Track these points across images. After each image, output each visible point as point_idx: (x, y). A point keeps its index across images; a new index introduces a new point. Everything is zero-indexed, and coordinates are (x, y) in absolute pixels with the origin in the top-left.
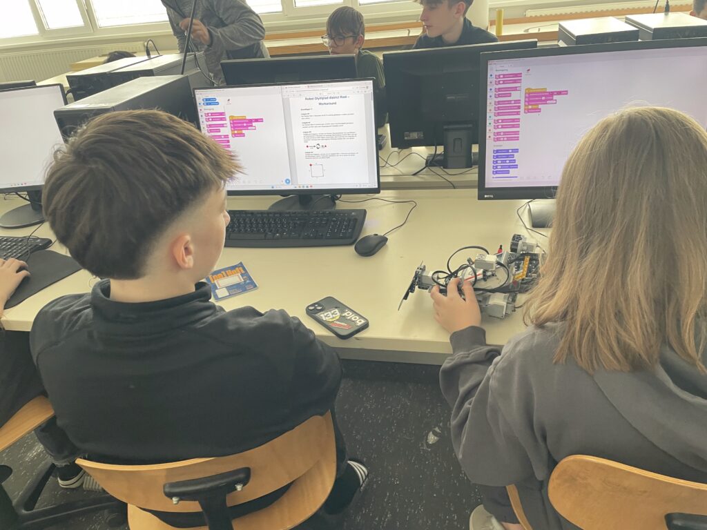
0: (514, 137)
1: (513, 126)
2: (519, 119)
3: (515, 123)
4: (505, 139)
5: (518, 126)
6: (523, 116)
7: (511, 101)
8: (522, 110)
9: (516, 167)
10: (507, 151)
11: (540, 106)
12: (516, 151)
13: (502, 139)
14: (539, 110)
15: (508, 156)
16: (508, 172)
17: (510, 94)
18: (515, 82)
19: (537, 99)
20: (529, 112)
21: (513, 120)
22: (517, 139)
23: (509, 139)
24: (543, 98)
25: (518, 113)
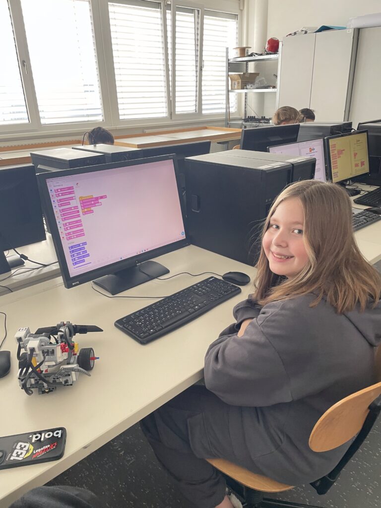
0: (81, 234)
1: (78, 226)
2: (80, 220)
3: (79, 223)
4: (75, 237)
5: (81, 225)
6: (82, 218)
7: (71, 208)
8: (81, 213)
9: (88, 255)
10: (79, 245)
11: (92, 209)
12: (85, 243)
13: (72, 237)
14: (92, 212)
15: (80, 249)
16: (84, 261)
17: (69, 202)
18: (70, 193)
19: (89, 203)
20: (86, 214)
21: (77, 222)
22: (83, 235)
23: (77, 236)
24: (93, 202)
25: (79, 216)
